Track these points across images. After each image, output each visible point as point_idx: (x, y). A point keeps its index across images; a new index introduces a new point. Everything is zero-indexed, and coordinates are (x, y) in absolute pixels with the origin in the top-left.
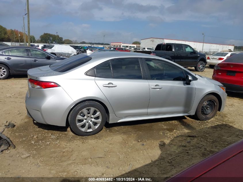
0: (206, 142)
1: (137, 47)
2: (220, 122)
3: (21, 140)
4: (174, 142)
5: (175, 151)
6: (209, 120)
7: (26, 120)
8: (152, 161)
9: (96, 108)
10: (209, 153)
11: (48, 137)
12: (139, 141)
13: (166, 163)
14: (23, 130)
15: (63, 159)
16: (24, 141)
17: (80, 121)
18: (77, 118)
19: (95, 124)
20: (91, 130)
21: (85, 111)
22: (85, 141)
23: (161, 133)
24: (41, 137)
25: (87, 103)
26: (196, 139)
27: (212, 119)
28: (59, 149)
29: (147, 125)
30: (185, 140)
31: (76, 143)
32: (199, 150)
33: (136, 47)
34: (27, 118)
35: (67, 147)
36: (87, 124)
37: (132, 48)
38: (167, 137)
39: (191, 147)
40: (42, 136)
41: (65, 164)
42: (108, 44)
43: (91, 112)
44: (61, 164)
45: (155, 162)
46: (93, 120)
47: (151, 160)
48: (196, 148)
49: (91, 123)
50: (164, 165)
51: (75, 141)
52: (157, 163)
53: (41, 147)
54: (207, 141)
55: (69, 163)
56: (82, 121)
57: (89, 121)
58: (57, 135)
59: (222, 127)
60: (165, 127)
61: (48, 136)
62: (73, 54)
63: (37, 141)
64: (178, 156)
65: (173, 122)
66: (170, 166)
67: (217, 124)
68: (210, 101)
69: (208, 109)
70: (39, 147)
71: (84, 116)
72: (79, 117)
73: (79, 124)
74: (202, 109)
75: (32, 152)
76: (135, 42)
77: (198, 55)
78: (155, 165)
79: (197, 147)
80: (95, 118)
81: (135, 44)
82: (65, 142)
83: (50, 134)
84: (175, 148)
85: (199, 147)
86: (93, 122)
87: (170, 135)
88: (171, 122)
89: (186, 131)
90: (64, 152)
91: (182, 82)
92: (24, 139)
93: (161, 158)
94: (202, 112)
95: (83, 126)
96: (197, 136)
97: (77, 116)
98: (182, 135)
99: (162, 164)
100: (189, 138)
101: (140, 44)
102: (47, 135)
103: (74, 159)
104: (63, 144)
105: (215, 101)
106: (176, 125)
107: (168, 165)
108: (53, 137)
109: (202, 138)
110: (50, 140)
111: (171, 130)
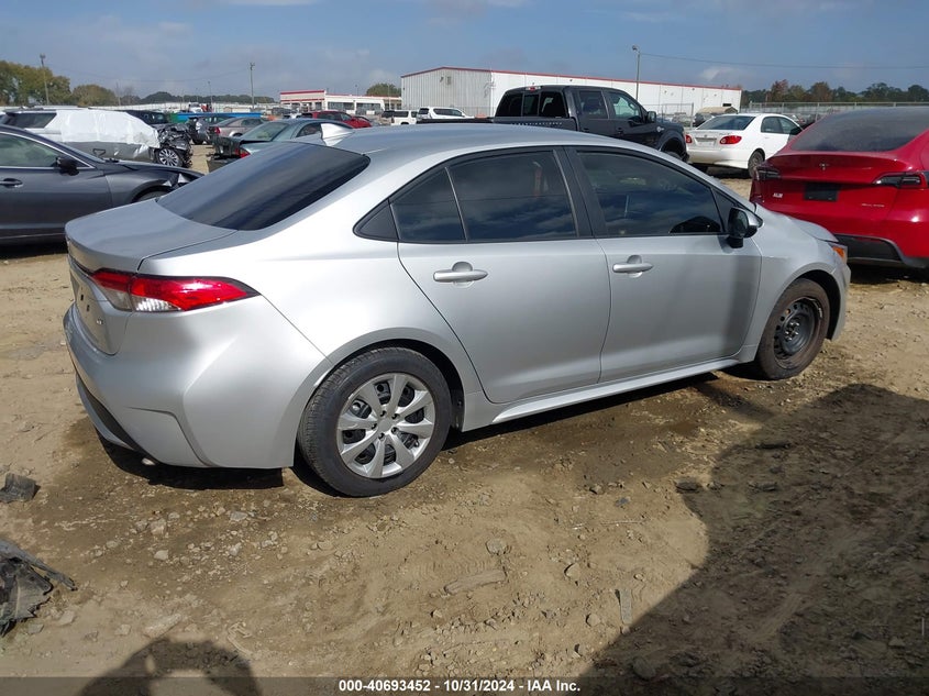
0: (833, 461)
1: (387, 105)
2: (838, 380)
3: (100, 553)
4: (724, 477)
5: (750, 514)
6: (798, 373)
7: (75, 456)
8: (693, 567)
9: (414, 376)
10: (868, 503)
11: (212, 520)
12: (597, 488)
13: (744, 565)
14: (83, 503)
15: (335, 611)
16: (116, 552)
17: (352, 436)
18: (341, 428)
19: (411, 439)
20: (395, 468)
21: (368, 390)
22: (385, 517)
23: (660, 446)
24: (186, 526)
25: (375, 358)
26: (794, 457)
27: (807, 370)
28: (290, 570)
29: (588, 420)
30: (757, 462)
31: (355, 534)
32: (831, 497)
33: (383, 106)
34: (74, 445)
35: (326, 558)
36: (380, 446)
37: (368, 112)
38: (688, 458)
39: (798, 490)
40: (188, 519)
41: (354, 632)
42: (269, 101)
43: (393, 392)
44: (339, 636)
45: (705, 569)
46: (402, 425)
47: (687, 561)
48: (816, 490)
49: (394, 437)
50: (742, 575)
51: (345, 524)
52: (713, 572)
53: (211, 573)
54: (834, 456)
55: (369, 626)
56: (359, 434)
57: (386, 434)
58: (253, 508)
59: (856, 396)
60: (660, 421)
61: (213, 515)
62: (144, 148)
63: (177, 545)
64: (774, 532)
65: (677, 394)
66: (766, 575)
67: (830, 386)
68: (803, 302)
69: (794, 335)
70: (198, 572)
71: (365, 413)
72: (349, 421)
73: (347, 450)
74: (776, 338)
75: (177, 600)
76: (377, 86)
77: (659, 129)
78: (711, 583)
79: (818, 486)
80: (409, 419)
81: (376, 95)
82: (305, 536)
83: (218, 507)
84: (741, 499)
85: (824, 487)
86: (404, 434)
87: (694, 448)
88: (668, 397)
89: (745, 427)
90: (322, 580)
91: (714, 238)
92: (112, 544)
93: (720, 551)
94: (776, 347)
95: (366, 456)
96: (791, 441)
97: (337, 417)
98: (738, 446)
99: (735, 575)
100: (768, 454)
101: (397, 93)
102: (206, 515)
103: (379, 605)
104: (300, 543)
105: (817, 301)
106: (696, 407)
107: (760, 575)
108: (236, 518)
109: (811, 446)
110: (234, 533)
111: (687, 429)
